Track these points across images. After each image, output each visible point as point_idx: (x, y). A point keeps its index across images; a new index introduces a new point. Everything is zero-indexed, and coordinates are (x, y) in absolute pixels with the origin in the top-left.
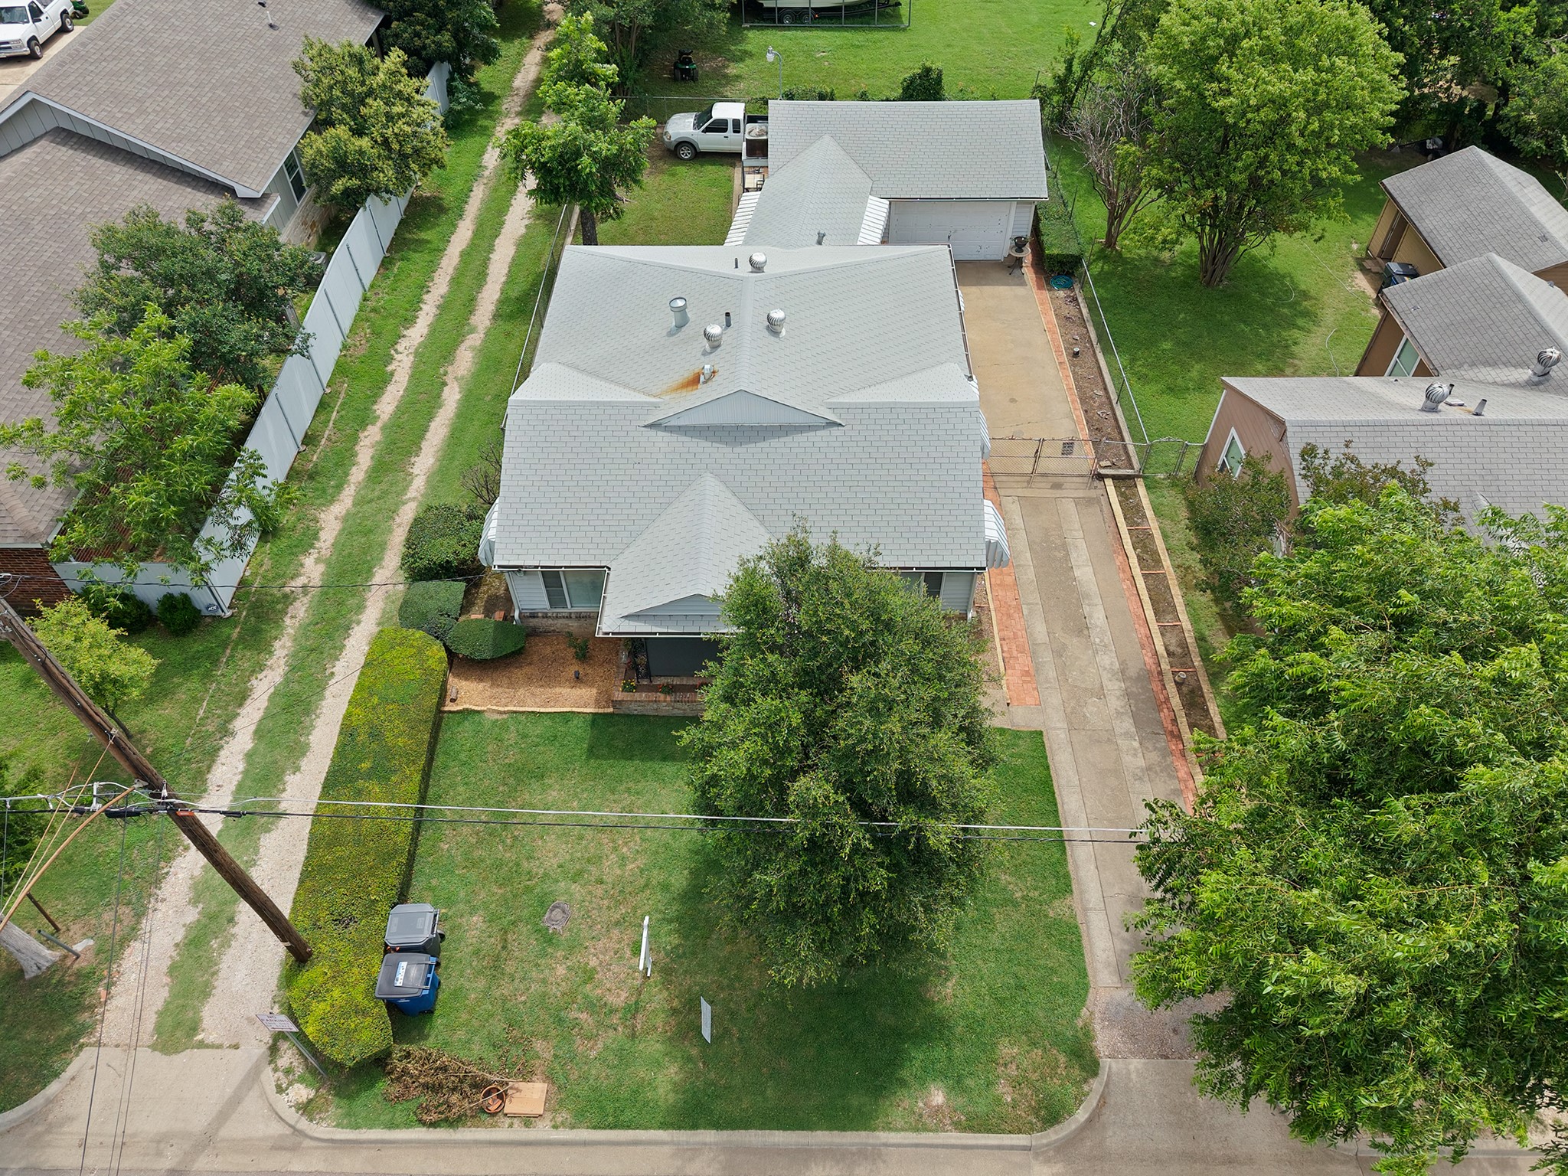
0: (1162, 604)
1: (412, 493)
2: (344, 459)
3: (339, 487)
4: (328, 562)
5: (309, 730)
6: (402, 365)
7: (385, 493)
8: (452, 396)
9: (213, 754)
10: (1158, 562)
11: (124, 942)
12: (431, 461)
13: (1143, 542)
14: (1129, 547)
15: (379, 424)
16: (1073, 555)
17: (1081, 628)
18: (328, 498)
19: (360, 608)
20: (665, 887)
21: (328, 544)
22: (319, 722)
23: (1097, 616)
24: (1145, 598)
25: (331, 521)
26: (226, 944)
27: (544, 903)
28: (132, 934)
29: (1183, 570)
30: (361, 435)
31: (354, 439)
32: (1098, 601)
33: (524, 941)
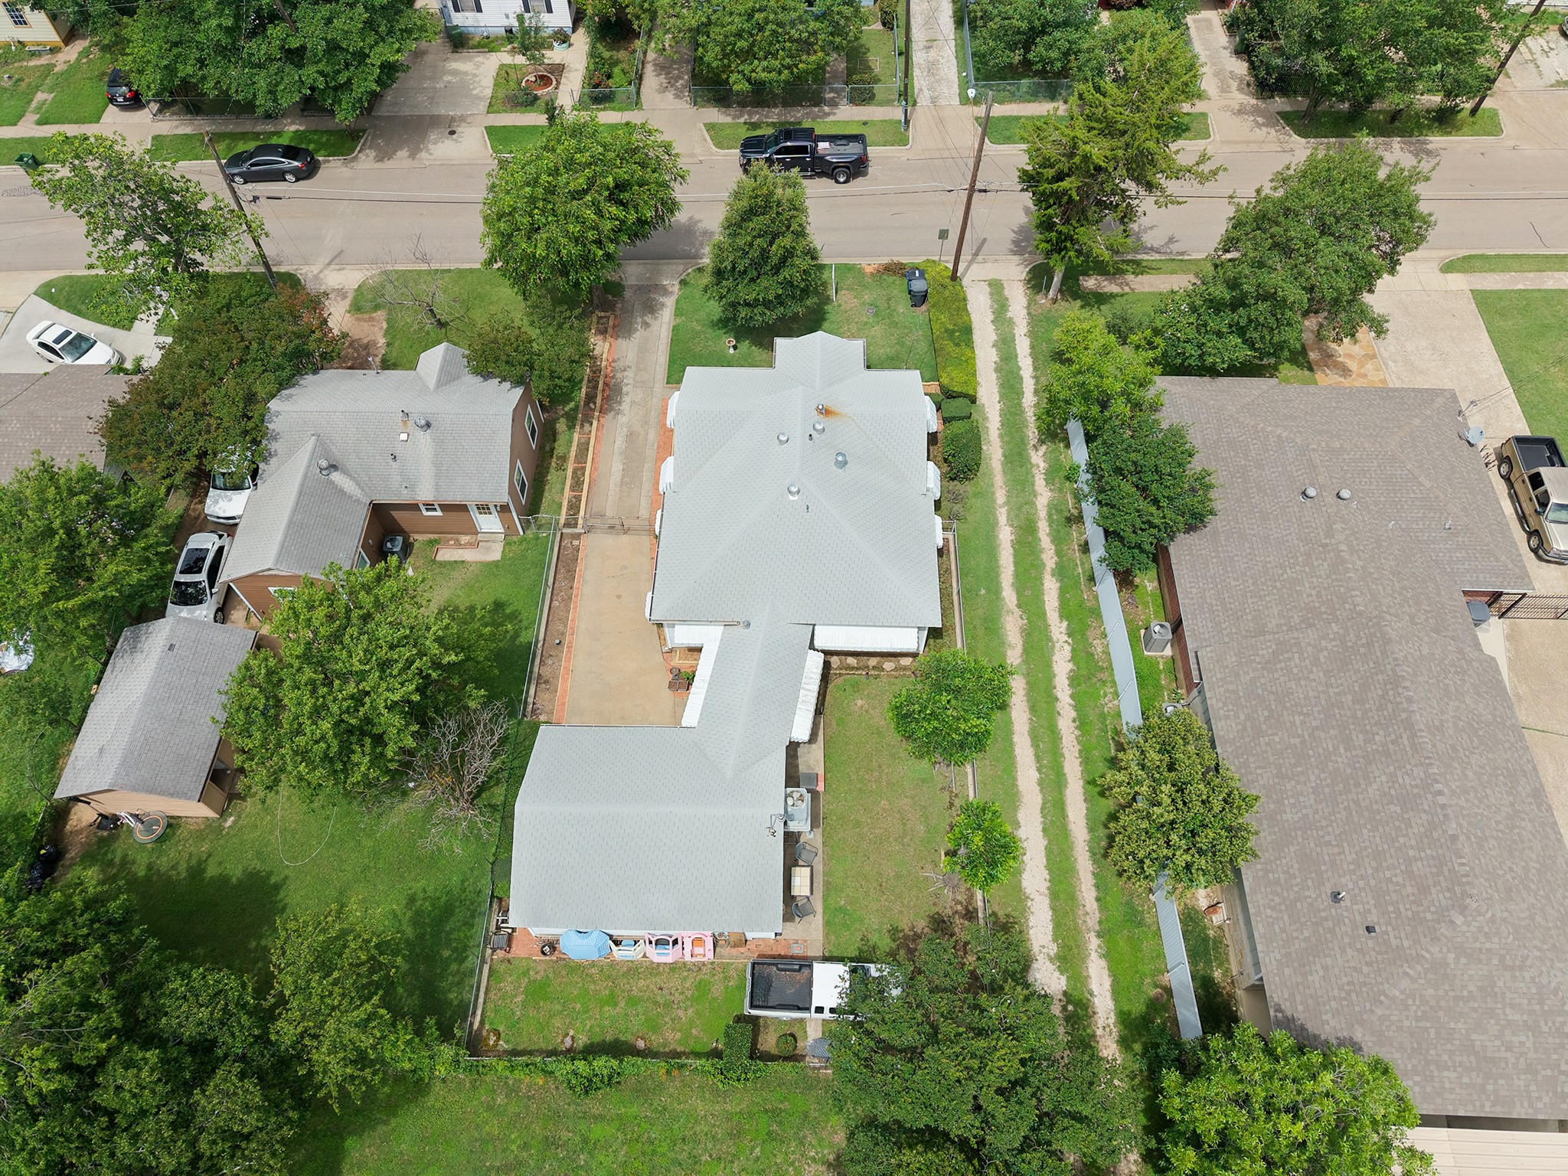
0: (583, 449)
1: (1004, 510)
2: (1057, 540)
3: (1050, 515)
4: (1033, 466)
5: (998, 378)
6: (1058, 629)
7: (1019, 509)
8: (1009, 595)
9: (1035, 369)
10: (575, 472)
11: (1029, 304)
12: (1001, 536)
13: (577, 484)
14: (587, 481)
15: (1048, 569)
16: (619, 479)
17: (631, 436)
18: (1054, 508)
19: (1001, 436)
20: (832, 322)
21: (1037, 478)
22: (995, 382)
23: (620, 442)
24: (591, 449)
25: (1044, 496)
26: (992, 307)
27: (876, 314)
28: (1028, 307)
29: (561, 468)
30: (1055, 559)
31: (1059, 553)
32: (616, 450)
33: (883, 305)
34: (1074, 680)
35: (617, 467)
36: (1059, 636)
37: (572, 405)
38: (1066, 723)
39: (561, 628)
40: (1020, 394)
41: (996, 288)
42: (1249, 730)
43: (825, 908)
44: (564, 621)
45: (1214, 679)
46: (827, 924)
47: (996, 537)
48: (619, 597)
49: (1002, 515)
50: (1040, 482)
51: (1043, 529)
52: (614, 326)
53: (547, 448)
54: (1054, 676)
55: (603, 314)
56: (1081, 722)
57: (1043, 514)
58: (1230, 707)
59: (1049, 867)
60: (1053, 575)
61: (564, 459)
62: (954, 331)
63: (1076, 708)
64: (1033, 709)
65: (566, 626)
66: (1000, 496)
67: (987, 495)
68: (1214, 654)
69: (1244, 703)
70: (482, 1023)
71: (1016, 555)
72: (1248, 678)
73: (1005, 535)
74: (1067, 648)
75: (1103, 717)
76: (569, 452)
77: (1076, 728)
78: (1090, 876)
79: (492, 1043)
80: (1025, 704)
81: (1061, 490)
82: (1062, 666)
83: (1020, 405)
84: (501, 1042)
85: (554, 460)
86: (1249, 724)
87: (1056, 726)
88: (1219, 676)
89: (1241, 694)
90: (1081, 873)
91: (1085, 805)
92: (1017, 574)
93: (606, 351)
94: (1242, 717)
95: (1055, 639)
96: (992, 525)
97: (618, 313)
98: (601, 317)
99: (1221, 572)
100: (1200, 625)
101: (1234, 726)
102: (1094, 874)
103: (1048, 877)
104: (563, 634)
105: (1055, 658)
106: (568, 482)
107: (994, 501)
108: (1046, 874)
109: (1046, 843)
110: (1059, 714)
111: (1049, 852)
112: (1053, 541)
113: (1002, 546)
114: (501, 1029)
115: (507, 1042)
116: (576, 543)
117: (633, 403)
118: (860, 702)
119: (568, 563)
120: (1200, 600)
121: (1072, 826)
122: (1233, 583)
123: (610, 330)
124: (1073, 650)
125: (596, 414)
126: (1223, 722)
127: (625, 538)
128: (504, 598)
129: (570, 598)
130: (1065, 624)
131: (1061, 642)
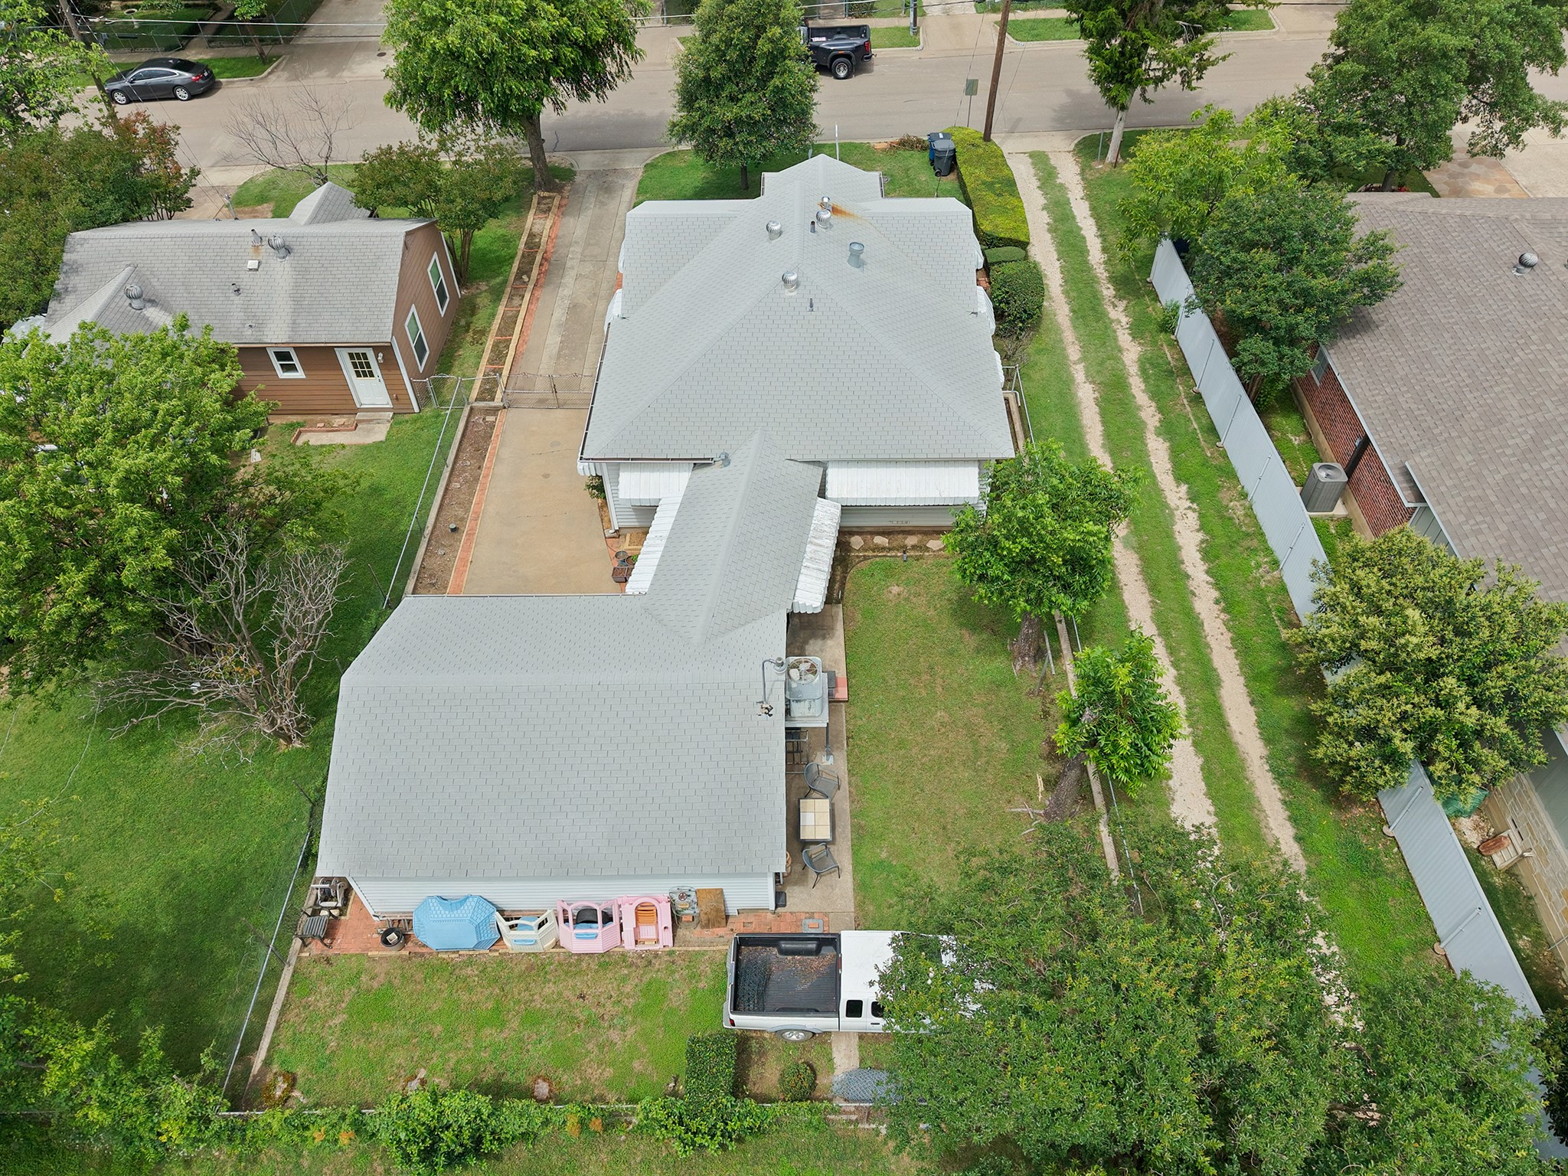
0: (510, 321)
1: (1080, 367)
3: (1143, 371)
4: (1112, 321)
6: (1175, 494)
7: (1101, 364)
10: (496, 345)
11: (1083, 171)
13: (498, 356)
14: (511, 353)
15: (1151, 428)
16: (555, 350)
17: (574, 308)
18: (1146, 365)
19: (1066, 293)
21: (1119, 333)
22: (1051, 241)
23: (559, 314)
24: (520, 321)
25: (1131, 353)
26: (1037, 175)
27: (891, 183)
28: (1082, 173)
29: (478, 342)
30: (1158, 416)
32: (553, 323)
33: (899, 174)
34: (1208, 553)
35: (553, 340)
36: (1178, 502)
37: (499, 280)
38: (1205, 603)
39: (461, 513)
40: (1083, 252)
41: (1039, 160)
42: (1520, 542)
43: (857, 864)
44: (466, 505)
45: (1443, 489)
46: (861, 887)
47: (1074, 396)
48: (546, 476)
49: (1079, 373)
50: (1124, 338)
51: (1137, 386)
52: (560, 206)
53: (463, 322)
54: (1180, 548)
55: (546, 194)
56: (1227, 602)
57: (1133, 369)
58: (1479, 518)
59: (1209, 795)
60: (1158, 434)
61: (483, 332)
62: (993, 183)
63: (1217, 586)
64: (1153, 588)
65: (467, 511)
66: (1074, 353)
67: (1057, 351)
68: (1434, 459)
69: (1501, 509)
70: (267, 1063)
71: (1103, 413)
72: (1498, 477)
73: (1086, 394)
74: (1192, 517)
75: (1260, 595)
76: (490, 324)
77: (1224, 610)
78: (1279, 806)
79: (278, 1093)
80: (1141, 583)
81: (1154, 343)
82: (1188, 536)
83: (1086, 262)
84: (296, 1093)
85: (471, 333)
86: (1516, 534)
87: (1192, 609)
88: (1449, 483)
89: (1493, 499)
90: (1265, 803)
91: (1252, 709)
92: (1107, 435)
93: (548, 227)
94: (1503, 528)
95: (1172, 505)
96: (1066, 384)
97: (566, 194)
98: (544, 198)
99: (1416, 371)
100: (1399, 435)
101: (1492, 541)
102: (1285, 802)
103: (1212, 809)
104: (463, 519)
105: (1176, 528)
106: (486, 356)
107: (1066, 357)
108: (1208, 805)
109: (1200, 761)
110: (1194, 594)
111: (1207, 772)
112: (1152, 398)
113: (1083, 405)
114: (299, 1071)
115: (306, 1093)
116: (490, 419)
117: (578, 276)
118: (895, 589)
119: (477, 441)
120: (1391, 408)
121: (1238, 738)
122: (1437, 381)
123: (554, 209)
124: (1201, 516)
125: (530, 286)
126: (1473, 540)
127: (559, 414)
128: (384, 482)
129: (476, 479)
130: (1184, 488)
131: (1181, 509)
